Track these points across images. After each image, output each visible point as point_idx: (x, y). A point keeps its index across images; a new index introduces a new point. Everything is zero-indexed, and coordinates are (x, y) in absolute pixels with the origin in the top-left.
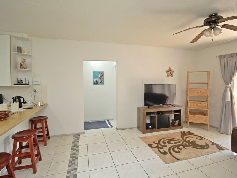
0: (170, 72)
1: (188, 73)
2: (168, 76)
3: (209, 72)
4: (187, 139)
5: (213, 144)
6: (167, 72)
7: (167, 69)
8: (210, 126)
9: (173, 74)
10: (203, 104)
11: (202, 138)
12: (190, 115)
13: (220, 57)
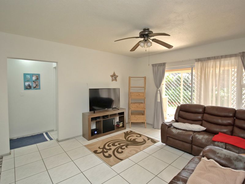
0: (114, 77)
1: (130, 78)
2: (113, 80)
3: (145, 78)
4: (129, 139)
5: (149, 138)
6: (112, 76)
7: (112, 74)
8: (147, 123)
9: (118, 79)
10: (142, 105)
11: (140, 135)
12: (132, 116)
13: (153, 65)
